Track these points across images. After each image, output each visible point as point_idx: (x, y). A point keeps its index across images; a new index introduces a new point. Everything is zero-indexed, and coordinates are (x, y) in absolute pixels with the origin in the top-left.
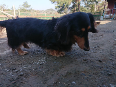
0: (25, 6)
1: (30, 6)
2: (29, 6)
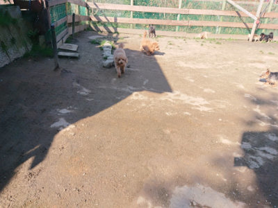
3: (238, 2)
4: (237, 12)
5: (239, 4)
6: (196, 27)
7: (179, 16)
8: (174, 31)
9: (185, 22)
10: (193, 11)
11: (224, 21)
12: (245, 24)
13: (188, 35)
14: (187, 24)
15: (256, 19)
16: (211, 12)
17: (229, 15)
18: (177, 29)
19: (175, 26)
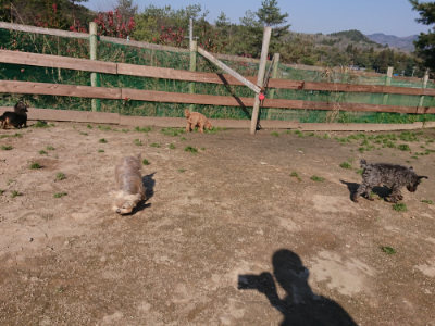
0: (267, 17)
1: (286, 19)
2: (282, 18)
3: (220, 56)
4: (221, 76)
5: (223, 61)
6: (141, 102)
7: (93, 76)
8: (89, 109)
9: (111, 92)
10: (127, 69)
11: (197, 92)
12: (237, 98)
13: (125, 120)
14: (117, 96)
15: (257, 90)
16: (168, 73)
17: (206, 80)
18: (94, 106)
19: (88, 100)
